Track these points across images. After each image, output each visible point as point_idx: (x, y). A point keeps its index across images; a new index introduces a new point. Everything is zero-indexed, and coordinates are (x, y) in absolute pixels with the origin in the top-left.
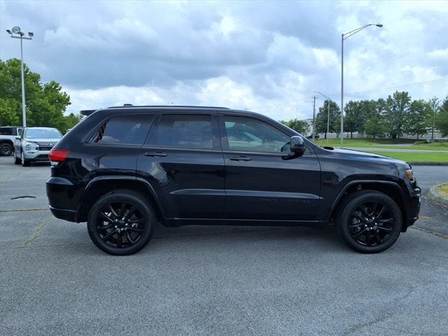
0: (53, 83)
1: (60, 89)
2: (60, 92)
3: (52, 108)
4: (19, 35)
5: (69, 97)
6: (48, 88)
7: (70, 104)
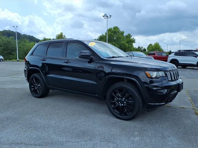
0: (129, 34)
1: (131, 37)
2: (131, 38)
3: (127, 45)
4: (107, 17)
5: (135, 40)
6: (126, 37)
7: (135, 42)
